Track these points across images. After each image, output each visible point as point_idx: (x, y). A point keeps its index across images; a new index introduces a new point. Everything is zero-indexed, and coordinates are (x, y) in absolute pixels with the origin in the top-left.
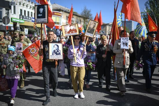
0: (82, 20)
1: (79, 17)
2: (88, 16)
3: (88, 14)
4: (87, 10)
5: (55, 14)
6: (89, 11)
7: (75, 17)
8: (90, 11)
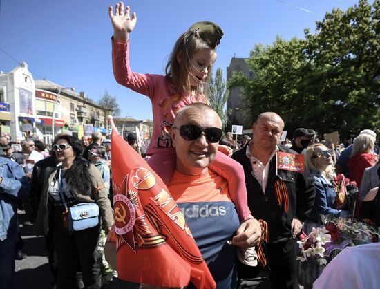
0: (101, 112)
1: (96, 107)
2: (112, 107)
3: (110, 103)
4: (109, 96)
5: (43, 95)
6: (113, 98)
7: (88, 106)
8: (115, 100)
